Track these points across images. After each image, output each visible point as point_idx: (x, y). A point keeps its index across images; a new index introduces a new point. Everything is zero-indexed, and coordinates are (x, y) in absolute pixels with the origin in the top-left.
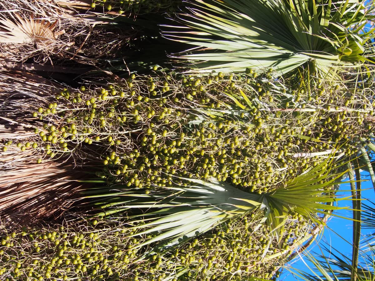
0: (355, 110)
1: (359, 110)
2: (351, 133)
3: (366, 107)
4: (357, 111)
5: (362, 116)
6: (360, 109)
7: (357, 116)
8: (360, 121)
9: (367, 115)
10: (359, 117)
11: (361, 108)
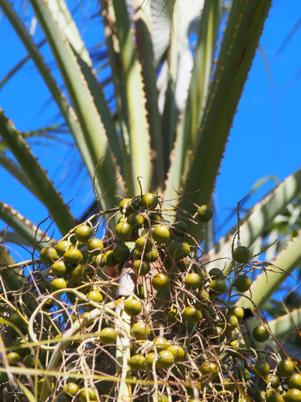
0: (124, 374)
1: (121, 359)
2: (219, 388)
3: (108, 331)
4: (126, 368)
5: (146, 344)
6: (118, 354)
7: (150, 365)
8: (167, 355)
9: (141, 325)
10: (154, 358)
11: (113, 350)
